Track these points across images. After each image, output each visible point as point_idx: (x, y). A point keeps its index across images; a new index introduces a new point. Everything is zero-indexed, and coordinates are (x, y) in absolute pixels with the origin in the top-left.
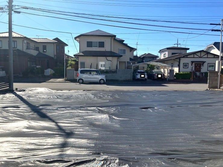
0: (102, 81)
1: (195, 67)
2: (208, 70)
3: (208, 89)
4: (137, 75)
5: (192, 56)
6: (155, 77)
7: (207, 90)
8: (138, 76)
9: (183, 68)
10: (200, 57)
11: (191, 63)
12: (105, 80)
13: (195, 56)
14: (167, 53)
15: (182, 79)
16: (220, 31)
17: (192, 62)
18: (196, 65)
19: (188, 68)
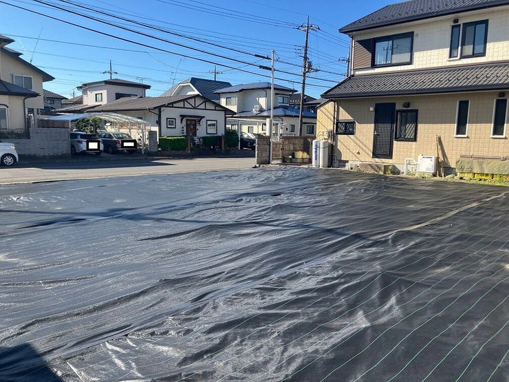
0: (9, 160)
1: (188, 125)
2: (207, 134)
3: (258, 165)
4: (81, 142)
5: (181, 104)
6: (117, 147)
7: (255, 167)
8: (83, 146)
9: (168, 128)
10: (195, 108)
11: (180, 118)
12: (17, 157)
13: (187, 105)
14: (105, 93)
15: (172, 149)
16: (270, 69)
17: (183, 117)
18: (189, 122)
19: (175, 128)
